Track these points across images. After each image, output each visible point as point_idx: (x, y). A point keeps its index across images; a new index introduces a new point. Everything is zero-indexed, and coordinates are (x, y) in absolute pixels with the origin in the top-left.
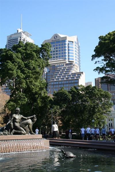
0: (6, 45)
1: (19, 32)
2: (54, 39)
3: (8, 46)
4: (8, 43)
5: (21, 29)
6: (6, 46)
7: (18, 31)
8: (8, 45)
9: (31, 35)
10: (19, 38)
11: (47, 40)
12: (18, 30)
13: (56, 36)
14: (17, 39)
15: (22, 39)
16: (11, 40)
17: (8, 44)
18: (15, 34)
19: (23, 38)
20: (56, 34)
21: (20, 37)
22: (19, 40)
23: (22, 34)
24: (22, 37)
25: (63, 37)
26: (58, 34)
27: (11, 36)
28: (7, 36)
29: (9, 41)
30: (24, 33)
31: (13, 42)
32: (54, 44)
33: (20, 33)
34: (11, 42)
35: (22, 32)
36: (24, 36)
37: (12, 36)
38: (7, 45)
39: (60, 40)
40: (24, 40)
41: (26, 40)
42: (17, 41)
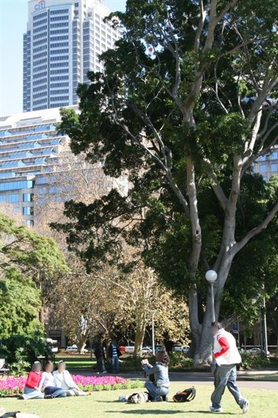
0: (26, 32)
3: (35, 37)
4: (35, 24)
6: (25, 37)
8: (32, 34)
10: (73, 8)
14: (66, 11)
15: (83, 10)
16: (45, 14)
17: (35, 31)
19: (85, 6)
21: (77, 5)
22: (73, 15)
24: (82, 3)
29: (35, 18)
31: (51, 23)
34: (44, 21)
38: (29, 33)
40: (90, 15)
41: (96, 15)
42: (67, 17)
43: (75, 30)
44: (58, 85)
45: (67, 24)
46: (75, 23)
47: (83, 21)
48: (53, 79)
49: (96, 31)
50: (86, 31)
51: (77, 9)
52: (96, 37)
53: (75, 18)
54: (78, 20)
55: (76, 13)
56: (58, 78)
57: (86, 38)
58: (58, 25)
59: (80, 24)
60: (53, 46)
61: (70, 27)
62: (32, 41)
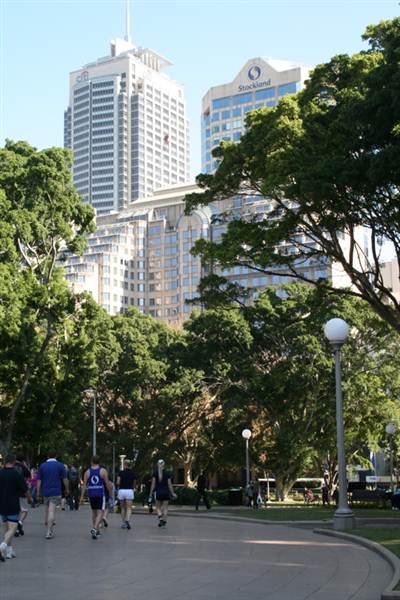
1: (118, 54)
2: (249, 83)
3: (76, 116)
4: (76, 100)
5: (126, 39)
6: (66, 114)
7: (113, 48)
8: (73, 112)
9: (169, 64)
10: (119, 79)
11: (219, 87)
12: (113, 42)
13: (255, 69)
14: (111, 83)
15: (131, 81)
16: (86, 88)
17: (76, 108)
18: (102, 62)
19: (134, 77)
20: (254, 60)
21: (124, 76)
22: (119, 88)
23: (132, 59)
24: (131, 73)
25: (285, 72)
26: (264, 58)
27: (85, 73)
28: (71, 73)
29: (76, 92)
30: (138, 56)
31: (94, 98)
32: (249, 100)
33: (124, 57)
34: (86, 96)
35: (132, 51)
36: (138, 70)
37: (89, 70)
38: (69, 110)
39: (272, 85)
40: (140, 87)
41: (148, 87)
42: (112, 91)
43: (121, 106)
44: (101, 172)
45: (112, 99)
46: (121, 98)
47: (131, 94)
48: (95, 165)
49: (147, 106)
50: (135, 106)
51: (124, 80)
52: (147, 113)
53: (121, 91)
54: (125, 94)
55: (123, 85)
56: (101, 164)
57: (135, 114)
58: (102, 100)
59: (127, 98)
60: (95, 125)
61: (115, 103)
62: (73, 120)
